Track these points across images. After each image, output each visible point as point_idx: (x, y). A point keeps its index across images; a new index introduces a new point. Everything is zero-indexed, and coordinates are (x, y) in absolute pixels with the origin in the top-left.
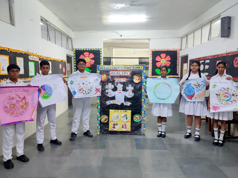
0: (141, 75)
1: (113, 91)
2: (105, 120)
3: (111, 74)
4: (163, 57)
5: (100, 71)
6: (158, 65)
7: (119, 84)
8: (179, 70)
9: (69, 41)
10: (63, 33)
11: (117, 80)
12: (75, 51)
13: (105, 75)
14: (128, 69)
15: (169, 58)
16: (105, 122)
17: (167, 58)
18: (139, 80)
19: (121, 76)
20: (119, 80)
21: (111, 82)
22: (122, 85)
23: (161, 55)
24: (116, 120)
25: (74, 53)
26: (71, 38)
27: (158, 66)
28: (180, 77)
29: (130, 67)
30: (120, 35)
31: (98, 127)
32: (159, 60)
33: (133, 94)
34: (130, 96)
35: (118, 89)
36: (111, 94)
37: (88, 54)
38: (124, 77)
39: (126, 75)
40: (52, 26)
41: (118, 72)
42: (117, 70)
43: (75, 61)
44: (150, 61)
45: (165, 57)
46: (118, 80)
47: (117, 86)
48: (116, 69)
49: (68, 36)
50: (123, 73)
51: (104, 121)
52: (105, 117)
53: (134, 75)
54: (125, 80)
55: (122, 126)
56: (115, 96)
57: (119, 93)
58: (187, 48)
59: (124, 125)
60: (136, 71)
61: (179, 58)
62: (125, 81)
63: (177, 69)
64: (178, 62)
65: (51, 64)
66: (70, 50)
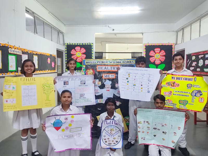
1: (100, 88)
3: (98, 69)
6: (152, 60)
7: (107, 81)
13: (91, 70)
14: (118, 63)
17: (161, 53)
21: (98, 78)
22: (111, 82)
23: (155, 50)
25: (66, 48)
26: (63, 32)
30: (112, 29)
36: (98, 91)
38: (113, 72)
42: (105, 65)
43: (66, 56)
47: (105, 83)
48: (104, 63)
49: (59, 30)
50: (112, 68)
54: (114, 76)
56: (102, 94)
58: (183, 42)
60: (127, 66)
61: (174, 53)
62: (114, 78)
65: (37, 58)
66: (61, 45)
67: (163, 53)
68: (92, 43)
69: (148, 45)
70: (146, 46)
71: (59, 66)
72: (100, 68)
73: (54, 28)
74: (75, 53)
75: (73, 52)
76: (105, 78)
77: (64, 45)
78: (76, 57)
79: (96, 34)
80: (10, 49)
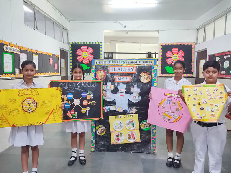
0: (151, 73)
1: (112, 93)
2: (102, 131)
3: (110, 70)
4: (175, 52)
5: (96, 66)
6: (169, 61)
7: (121, 84)
8: (194, 68)
9: (65, 33)
10: (55, 23)
11: (117, 78)
12: (72, 45)
13: (102, 71)
14: (133, 64)
15: (182, 54)
16: (103, 134)
17: (180, 53)
18: (149, 79)
19: (123, 74)
20: (121, 78)
21: (110, 81)
22: (125, 86)
23: (173, 50)
24: (119, 129)
25: (70, 48)
26: (67, 29)
27: (168, 63)
28: (195, 76)
29: (136, 61)
30: (124, 26)
31: (92, 141)
32: (170, 56)
33: (140, 98)
34: (136, 101)
35: (119, 91)
36: (110, 97)
37: (86, 48)
38: (128, 74)
39: (131, 72)
40: (42, 12)
41: (120, 68)
42: (118, 66)
43: (70, 57)
44: (159, 57)
45: (177, 52)
46: (119, 78)
47: (118, 87)
48: (117, 64)
49: (63, 27)
50: (127, 69)
51: (100, 133)
52: (102, 128)
53: (141, 73)
54: (129, 79)
55: (128, 136)
56: (115, 100)
57: (121, 96)
58: (205, 41)
59: (131, 135)
60: (144, 67)
61: (194, 54)
62: (129, 81)
63: (192, 66)
64: (193, 58)
65: (37, 59)
66: (65, 44)
67: (182, 53)
68: (101, 42)
69: (164, 44)
70: (162, 45)
71: (62, 68)
72: (112, 69)
73: (57, 24)
74: (81, 53)
75: (78, 52)
76: (119, 81)
77: (69, 44)
78: (83, 58)
79: (105, 31)
80: (5, 46)
